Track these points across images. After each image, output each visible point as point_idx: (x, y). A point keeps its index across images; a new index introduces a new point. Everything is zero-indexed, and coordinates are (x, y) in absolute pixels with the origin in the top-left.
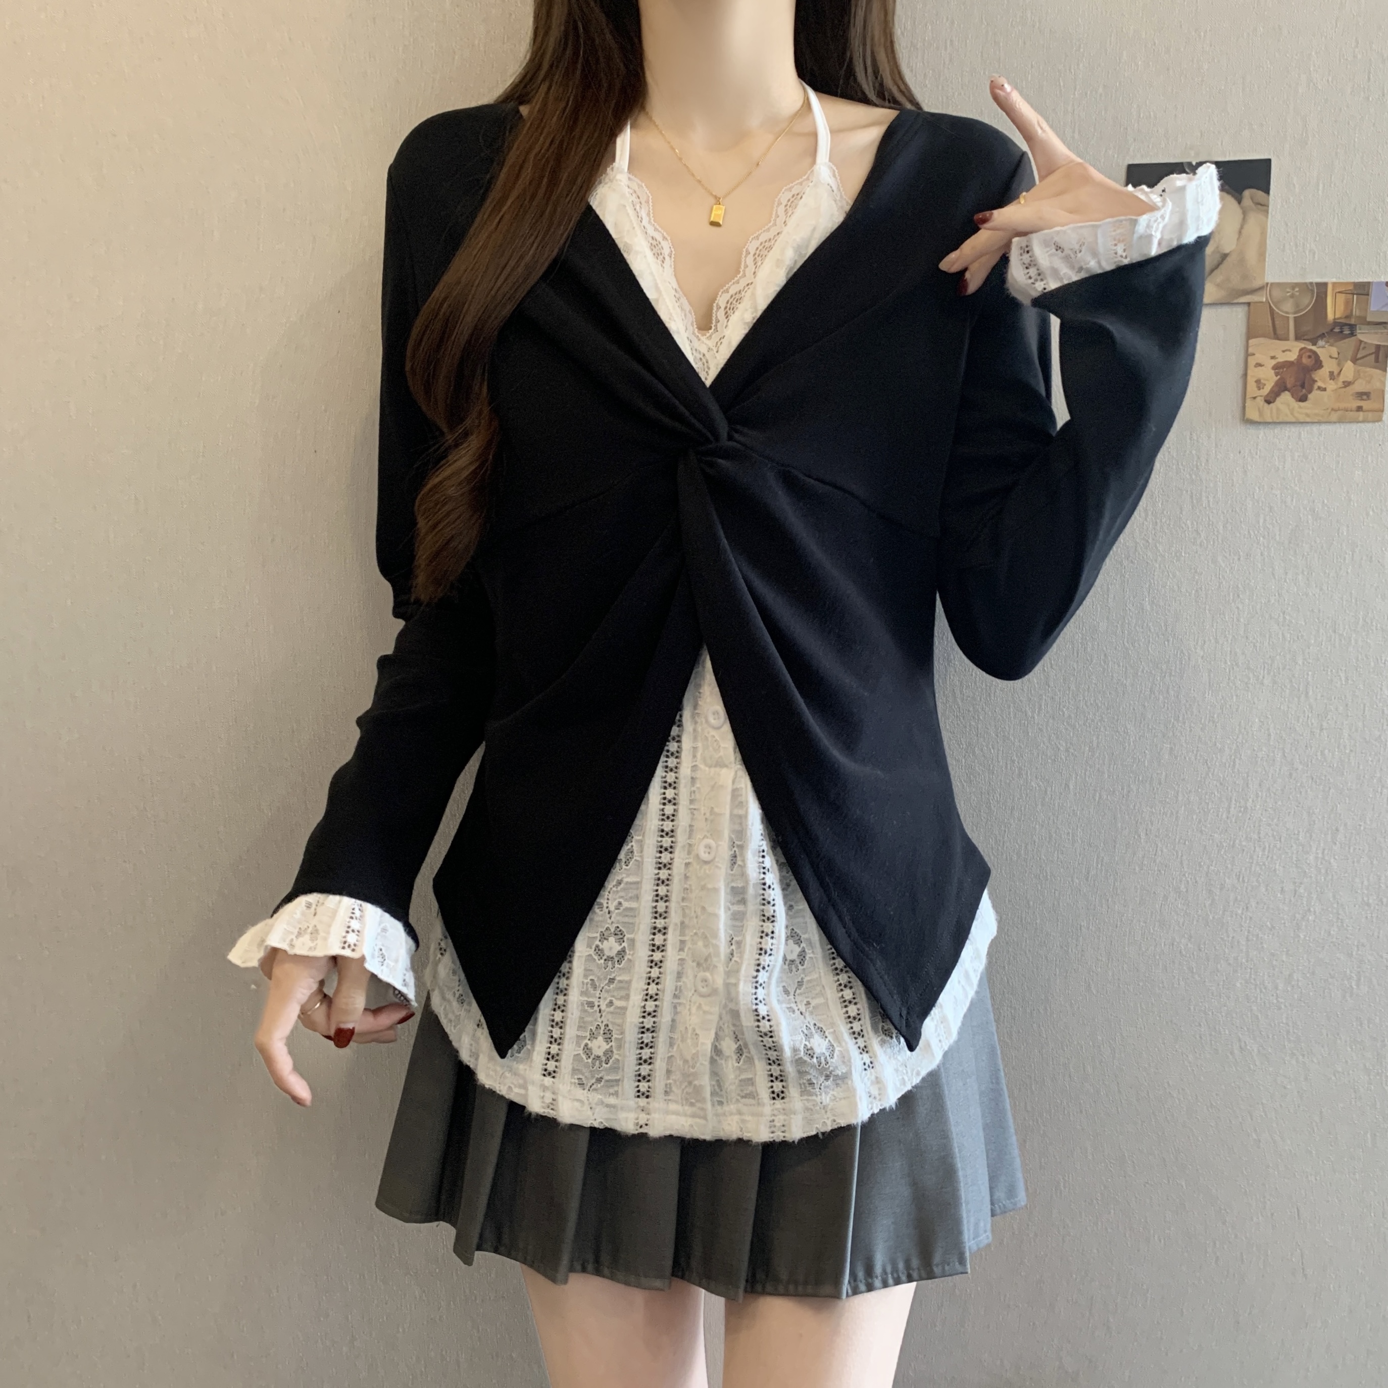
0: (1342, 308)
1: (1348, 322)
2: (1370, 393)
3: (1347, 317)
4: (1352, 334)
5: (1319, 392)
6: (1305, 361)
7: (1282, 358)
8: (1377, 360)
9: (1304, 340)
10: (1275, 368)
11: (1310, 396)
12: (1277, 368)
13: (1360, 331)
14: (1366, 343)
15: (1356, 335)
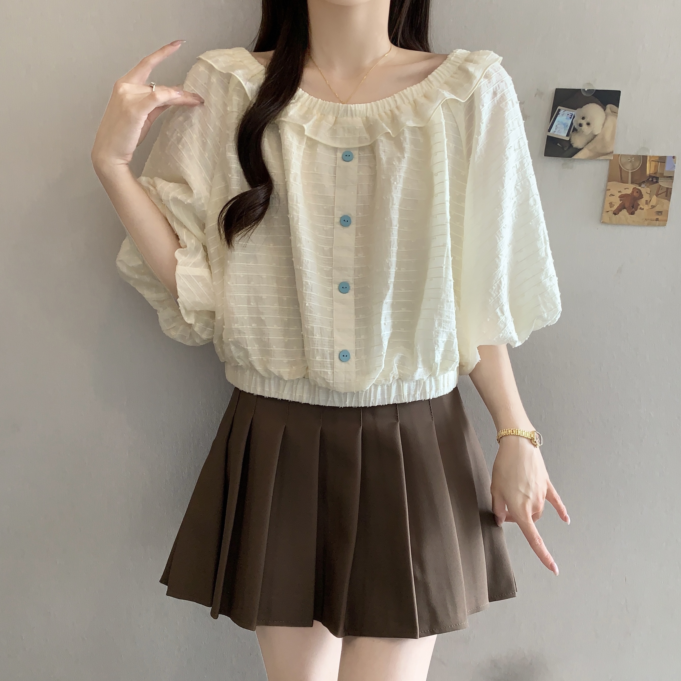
0: (653, 169)
1: (656, 176)
2: (662, 212)
3: (655, 173)
6: (635, 194)
8: (666, 196)
9: (635, 184)
10: (620, 197)
11: (635, 212)
12: (621, 197)
13: (660, 181)
14: (662, 186)
15: (658, 183)
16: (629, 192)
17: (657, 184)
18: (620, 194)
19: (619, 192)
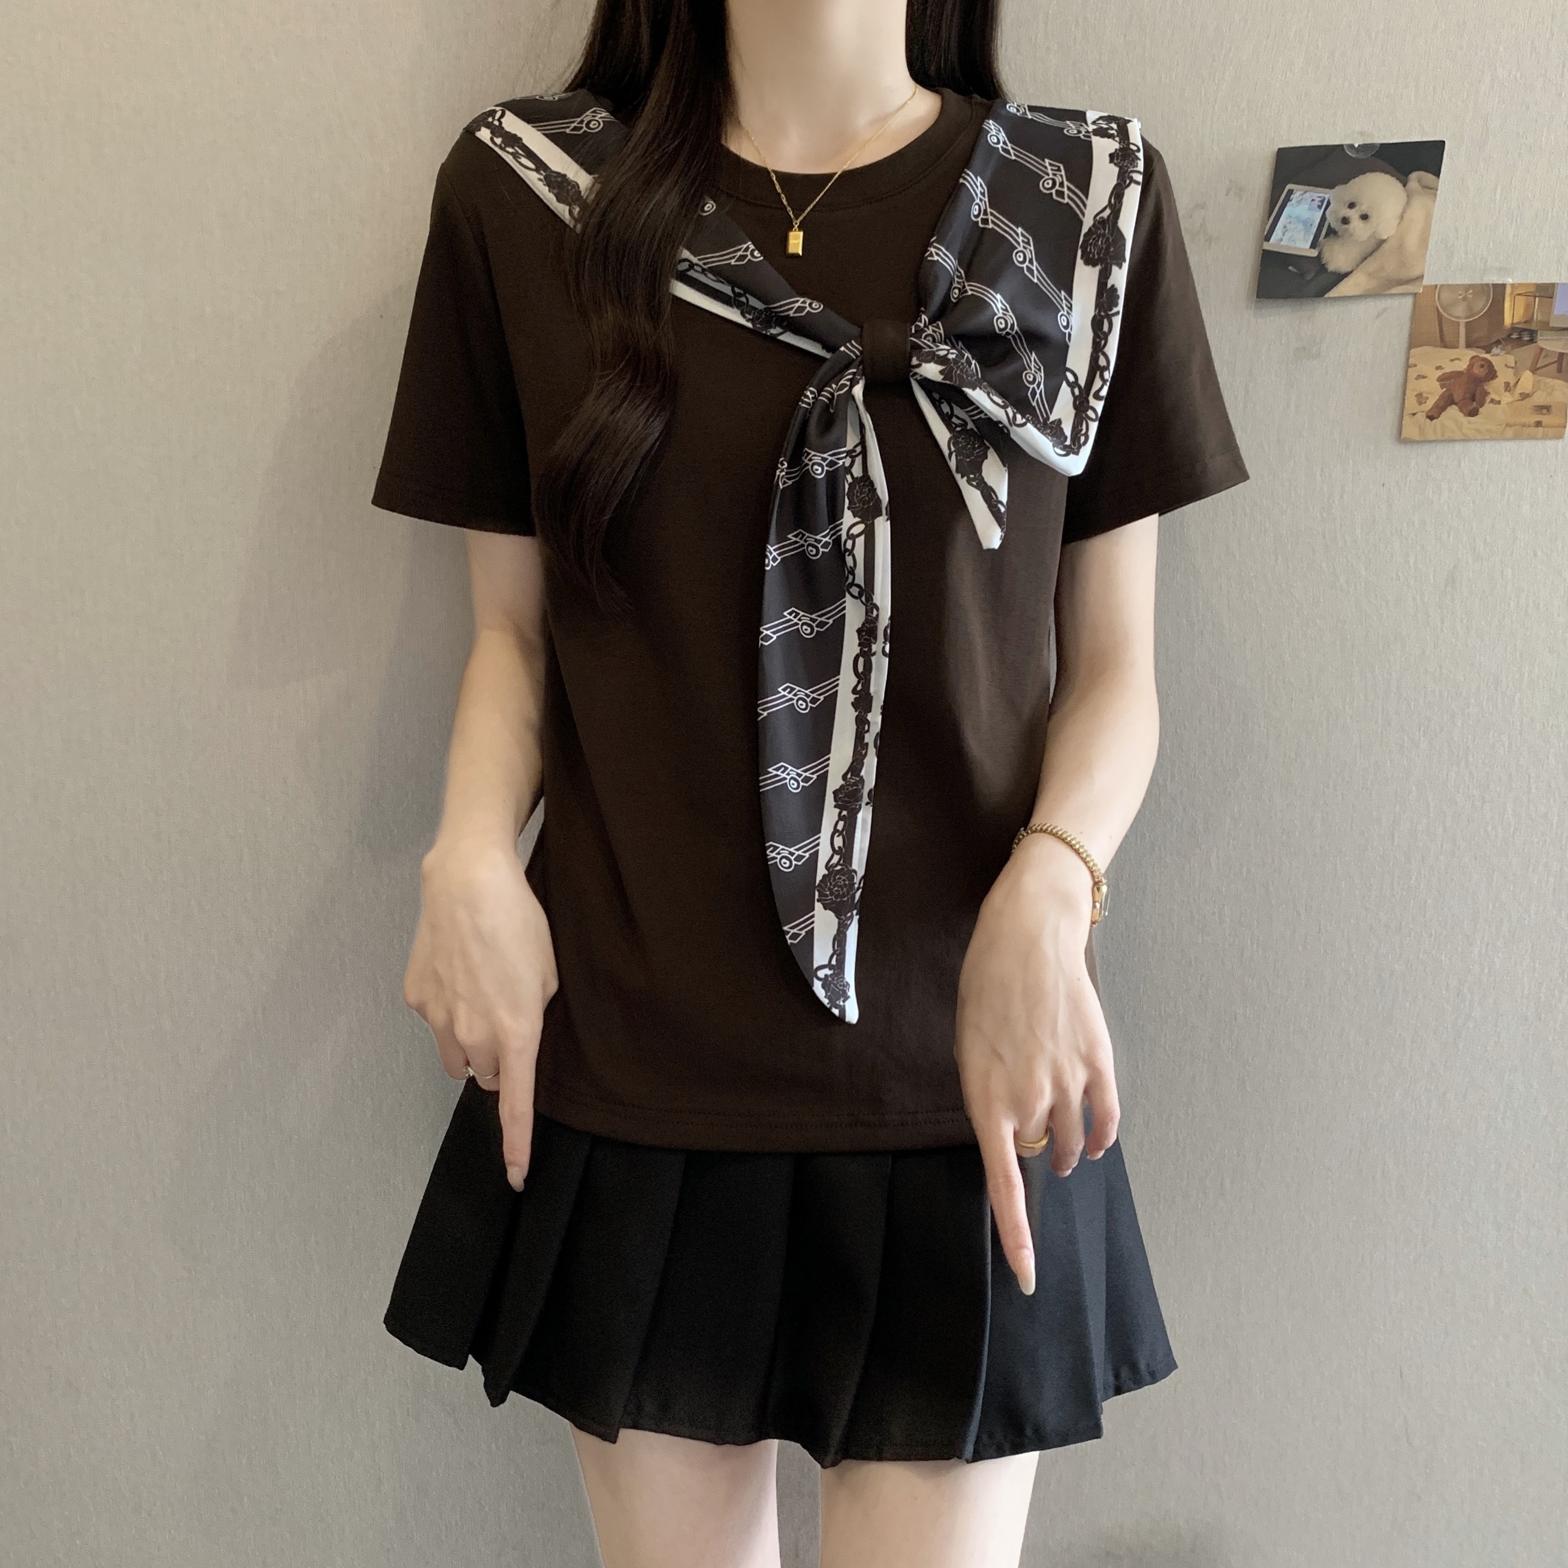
0: (1522, 311)
1: (1529, 328)
2: (1550, 406)
3: (1525, 322)
4: (1532, 341)
6: (1477, 371)
7: (1449, 368)
8: (1559, 370)
9: (1477, 347)
10: (1441, 379)
11: (1480, 410)
12: (1445, 379)
13: (1541, 338)
14: (1547, 351)
15: (1536, 342)
16: (1462, 366)
17: (1533, 345)
18: (1439, 373)
19: (1438, 368)
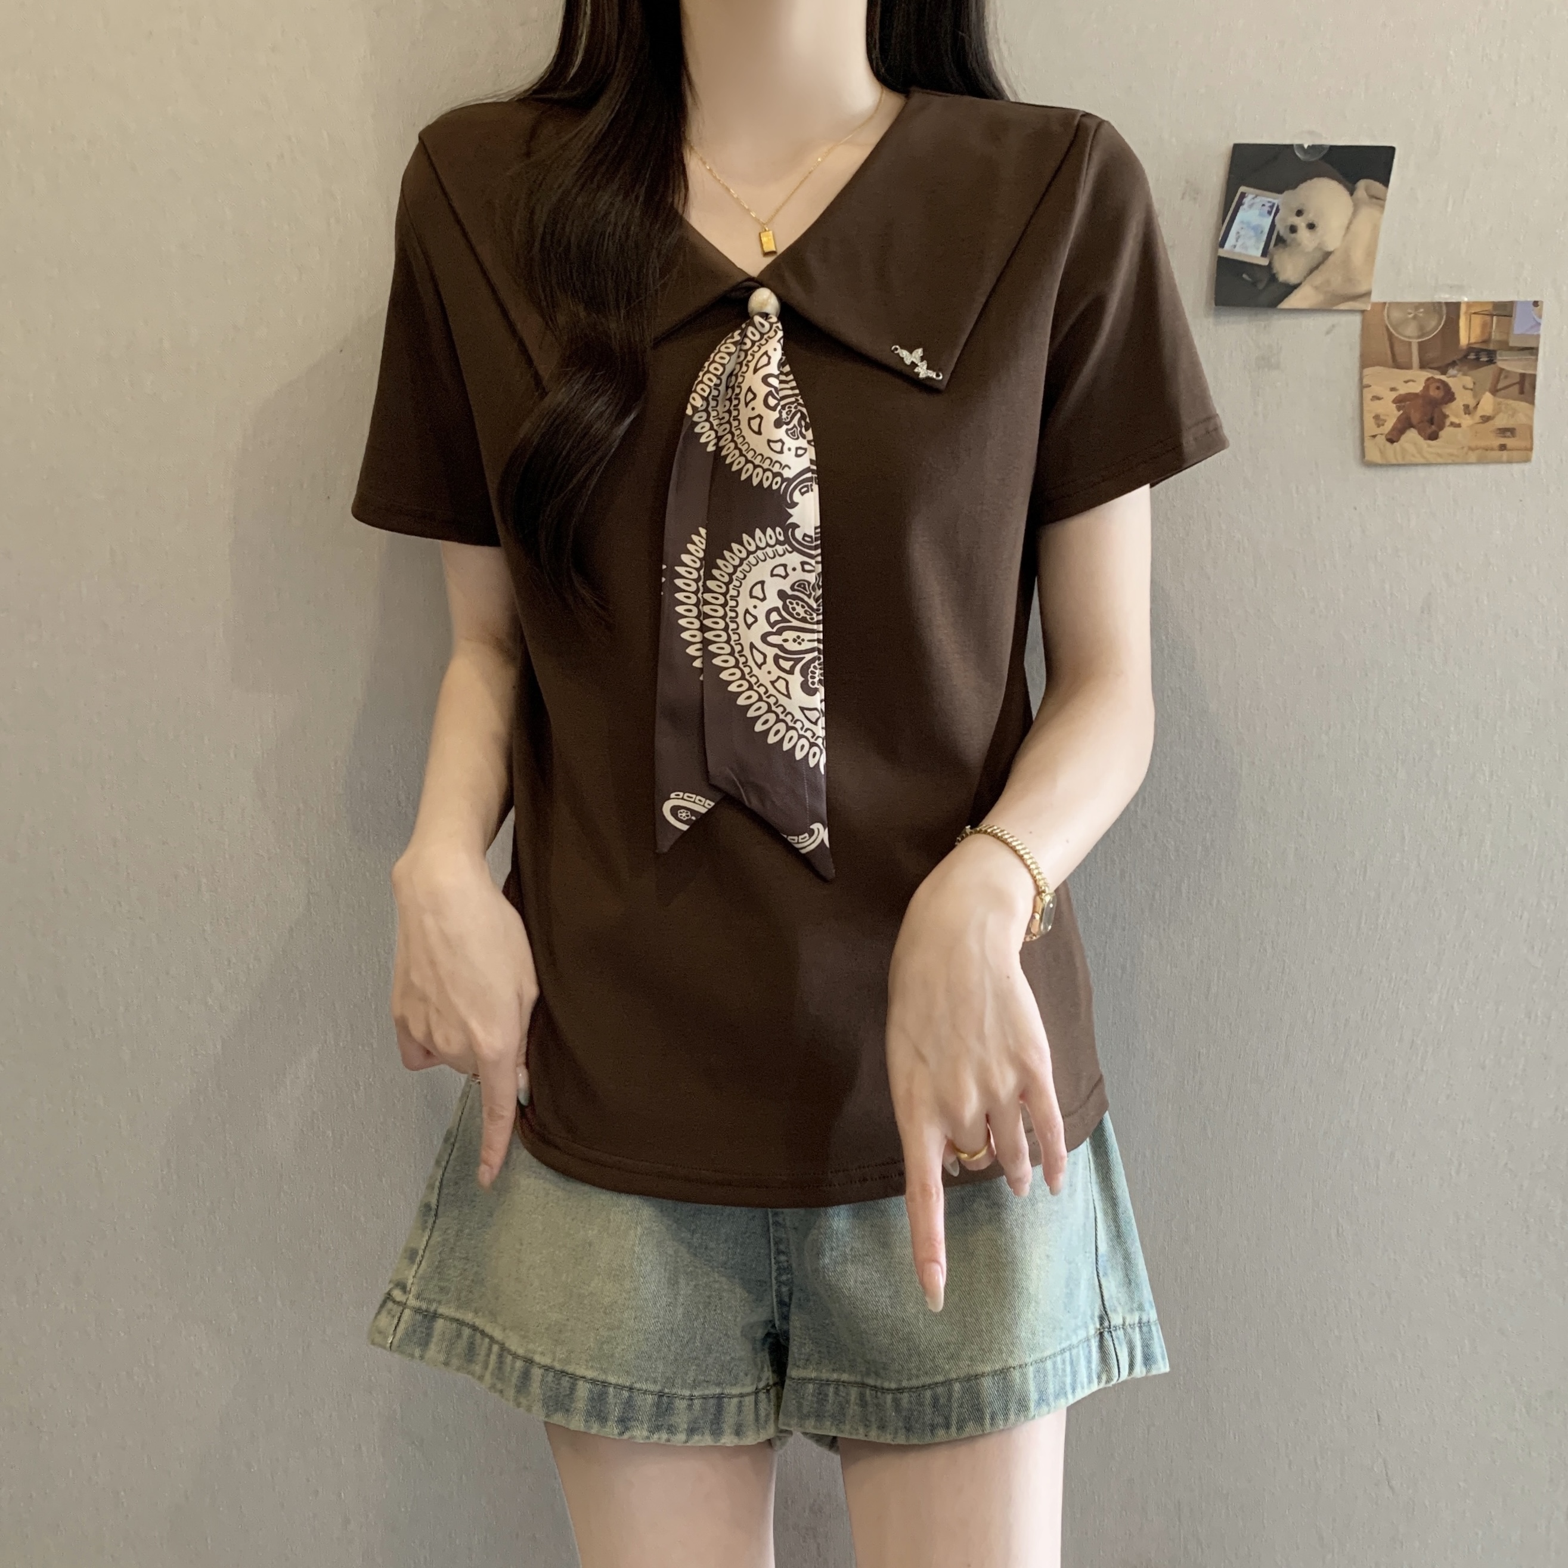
0: (1479, 331)
1: (1485, 348)
2: (1515, 428)
3: (1484, 342)
4: (1491, 361)
5: (1451, 429)
6: (1434, 393)
8: (1522, 392)
9: (1431, 368)
10: (1396, 401)
11: (1442, 433)
12: (1400, 401)
13: (1500, 358)
14: (1508, 372)
15: (1495, 363)
17: (1492, 366)
19: (1393, 389)
